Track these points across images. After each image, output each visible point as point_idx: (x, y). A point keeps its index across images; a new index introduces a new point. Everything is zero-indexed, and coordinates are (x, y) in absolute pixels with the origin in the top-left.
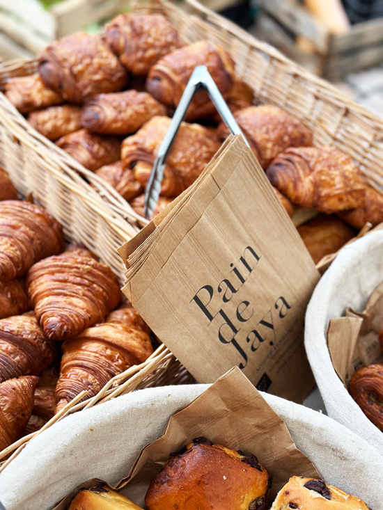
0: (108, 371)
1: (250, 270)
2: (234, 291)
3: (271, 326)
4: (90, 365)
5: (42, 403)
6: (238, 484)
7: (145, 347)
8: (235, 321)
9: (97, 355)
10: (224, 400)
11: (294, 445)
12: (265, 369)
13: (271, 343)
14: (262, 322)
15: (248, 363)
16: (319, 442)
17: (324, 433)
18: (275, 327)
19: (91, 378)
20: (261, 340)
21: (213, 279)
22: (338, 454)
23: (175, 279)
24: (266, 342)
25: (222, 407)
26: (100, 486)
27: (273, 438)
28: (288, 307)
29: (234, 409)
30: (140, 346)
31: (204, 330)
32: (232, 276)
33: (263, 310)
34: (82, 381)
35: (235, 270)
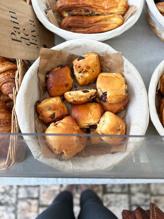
0: (11, 78)
1: (16, 19)
2: (19, 29)
3: (34, 31)
4: (5, 81)
5: (5, 100)
6: (65, 74)
7: (12, 65)
8: (26, 37)
9: (4, 77)
10: (45, 59)
11: (68, 54)
12: (42, 44)
13: (38, 36)
14: (32, 32)
15: (38, 45)
16: (72, 48)
17: (72, 45)
18: (35, 30)
19: (9, 84)
20: (35, 37)
21: (11, 30)
22: (78, 47)
23: (3, 39)
24: (37, 36)
25: (46, 61)
26: (39, 102)
27: (62, 57)
28: (33, 22)
29: (49, 59)
30: (11, 66)
31: (23, 46)
32: (14, 24)
33: (29, 28)
34: (8, 86)
35: (13, 22)
